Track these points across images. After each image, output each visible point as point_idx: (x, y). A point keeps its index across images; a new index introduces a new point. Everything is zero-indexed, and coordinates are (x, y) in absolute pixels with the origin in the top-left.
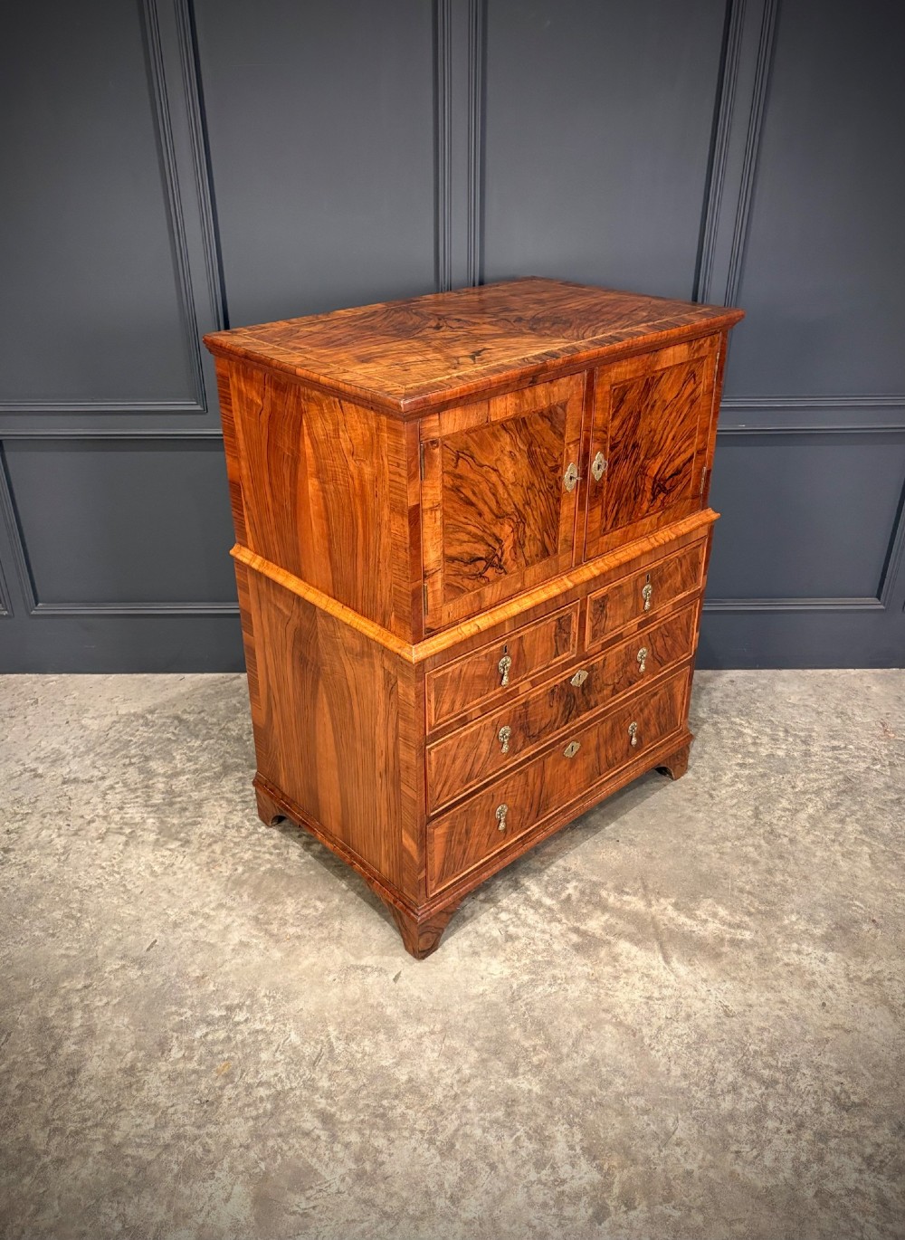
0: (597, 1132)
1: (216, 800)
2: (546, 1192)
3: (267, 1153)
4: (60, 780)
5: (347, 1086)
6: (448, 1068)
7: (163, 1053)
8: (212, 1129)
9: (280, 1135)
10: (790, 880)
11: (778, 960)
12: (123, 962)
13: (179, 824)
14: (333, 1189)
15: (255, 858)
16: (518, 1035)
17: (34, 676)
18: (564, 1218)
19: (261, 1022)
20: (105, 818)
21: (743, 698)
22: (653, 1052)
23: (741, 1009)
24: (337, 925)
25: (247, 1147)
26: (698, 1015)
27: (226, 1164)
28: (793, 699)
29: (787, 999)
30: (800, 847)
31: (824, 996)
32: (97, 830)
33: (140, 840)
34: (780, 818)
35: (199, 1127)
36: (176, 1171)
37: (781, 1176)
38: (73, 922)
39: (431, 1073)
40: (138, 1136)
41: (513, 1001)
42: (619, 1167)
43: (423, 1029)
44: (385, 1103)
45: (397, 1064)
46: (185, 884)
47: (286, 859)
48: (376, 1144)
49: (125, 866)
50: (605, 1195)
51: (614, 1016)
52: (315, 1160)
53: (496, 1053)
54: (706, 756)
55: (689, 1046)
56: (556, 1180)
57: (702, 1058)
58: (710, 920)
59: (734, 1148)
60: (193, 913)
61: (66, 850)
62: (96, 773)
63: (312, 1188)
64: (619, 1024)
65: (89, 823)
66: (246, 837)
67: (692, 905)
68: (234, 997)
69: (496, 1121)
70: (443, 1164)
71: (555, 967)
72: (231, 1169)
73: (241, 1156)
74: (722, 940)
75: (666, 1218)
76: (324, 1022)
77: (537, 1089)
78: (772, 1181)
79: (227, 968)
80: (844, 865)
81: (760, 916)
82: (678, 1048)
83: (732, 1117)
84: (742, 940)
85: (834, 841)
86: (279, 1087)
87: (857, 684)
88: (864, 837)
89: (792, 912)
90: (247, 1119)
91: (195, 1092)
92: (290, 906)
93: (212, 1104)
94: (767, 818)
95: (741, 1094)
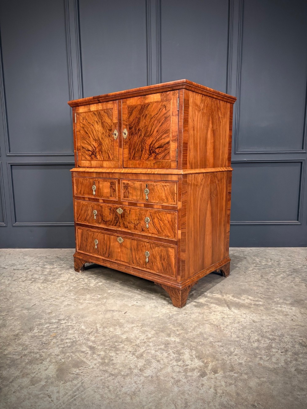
0: (202, 352)
1: (67, 273)
2: (180, 368)
3: (65, 357)
4: (13, 269)
5: (101, 339)
6: (142, 335)
7: (30, 331)
8: (45, 350)
9: (72, 352)
10: (276, 291)
11: (273, 309)
12: (22, 309)
13: (52, 279)
14: (91, 367)
15: (77, 286)
16: (171, 327)
17: (11, 249)
18: (188, 376)
19: (71, 323)
20: (26, 277)
21: (255, 253)
22: (225, 331)
23: (259, 320)
24: (105, 301)
25: (58, 355)
26: (242, 322)
27: (48, 360)
28: (273, 253)
29: (278, 318)
30: (278, 283)
31: (292, 317)
32: (22, 280)
33: (37, 282)
34: (270, 277)
35: (40, 350)
36: (27, 362)
37: (280, 365)
38: (6, 300)
39: (136, 336)
40: (14, 352)
41: (170, 318)
42: (211, 361)
43: (133, 325)
44: (116, 344)
45: (123, 334)
46: (50, 291)
47: (89, 286)
48: (111, 355)
49: (29, 287)
50: (205, 369)
51: (210, 322)
52: (85, 359)
53: (162, 331)
54: (243, 265)
55: (239, 330)
56: (184, 365)
57: (244, 333)
58: (245, 299)
59: (259, 356)
60: (51, 298)
61: (9, 284)
62: (26, 268)
63: (82, 367)
64: (211, 324)
65: (20, 278)
66: (75, 281)
67: (239, 296)
68: (62, 317)
69: (161, 349)
70: (138, 360)
71: (187, 310)
72: (50, 361)
73: (55, 358)
74: (251, 304)
75: (231, 376)
76: (96, 324)
77: (178, 340)
78: (276, 366)
79: (61, 310)
80: (296, 287)
81: (265, 299)
82: (235, 330)
83: (257, 348)
84: (259, 304)
85: (291, 282)
86: (74, 340)
87: (295, 250)
88: (302, 281)
89: (277, 298)
90: (60, 348)
91: (41, 341)
92: (88, 296)
93: (47, 344)
94: (266, 277)
95: (261, 342)
